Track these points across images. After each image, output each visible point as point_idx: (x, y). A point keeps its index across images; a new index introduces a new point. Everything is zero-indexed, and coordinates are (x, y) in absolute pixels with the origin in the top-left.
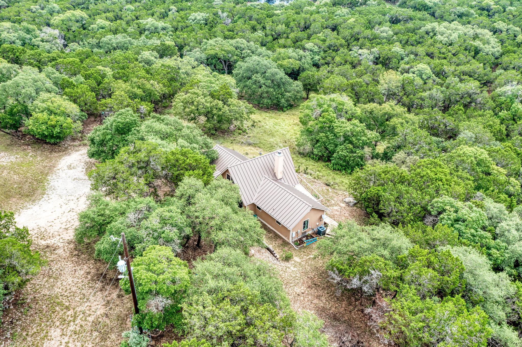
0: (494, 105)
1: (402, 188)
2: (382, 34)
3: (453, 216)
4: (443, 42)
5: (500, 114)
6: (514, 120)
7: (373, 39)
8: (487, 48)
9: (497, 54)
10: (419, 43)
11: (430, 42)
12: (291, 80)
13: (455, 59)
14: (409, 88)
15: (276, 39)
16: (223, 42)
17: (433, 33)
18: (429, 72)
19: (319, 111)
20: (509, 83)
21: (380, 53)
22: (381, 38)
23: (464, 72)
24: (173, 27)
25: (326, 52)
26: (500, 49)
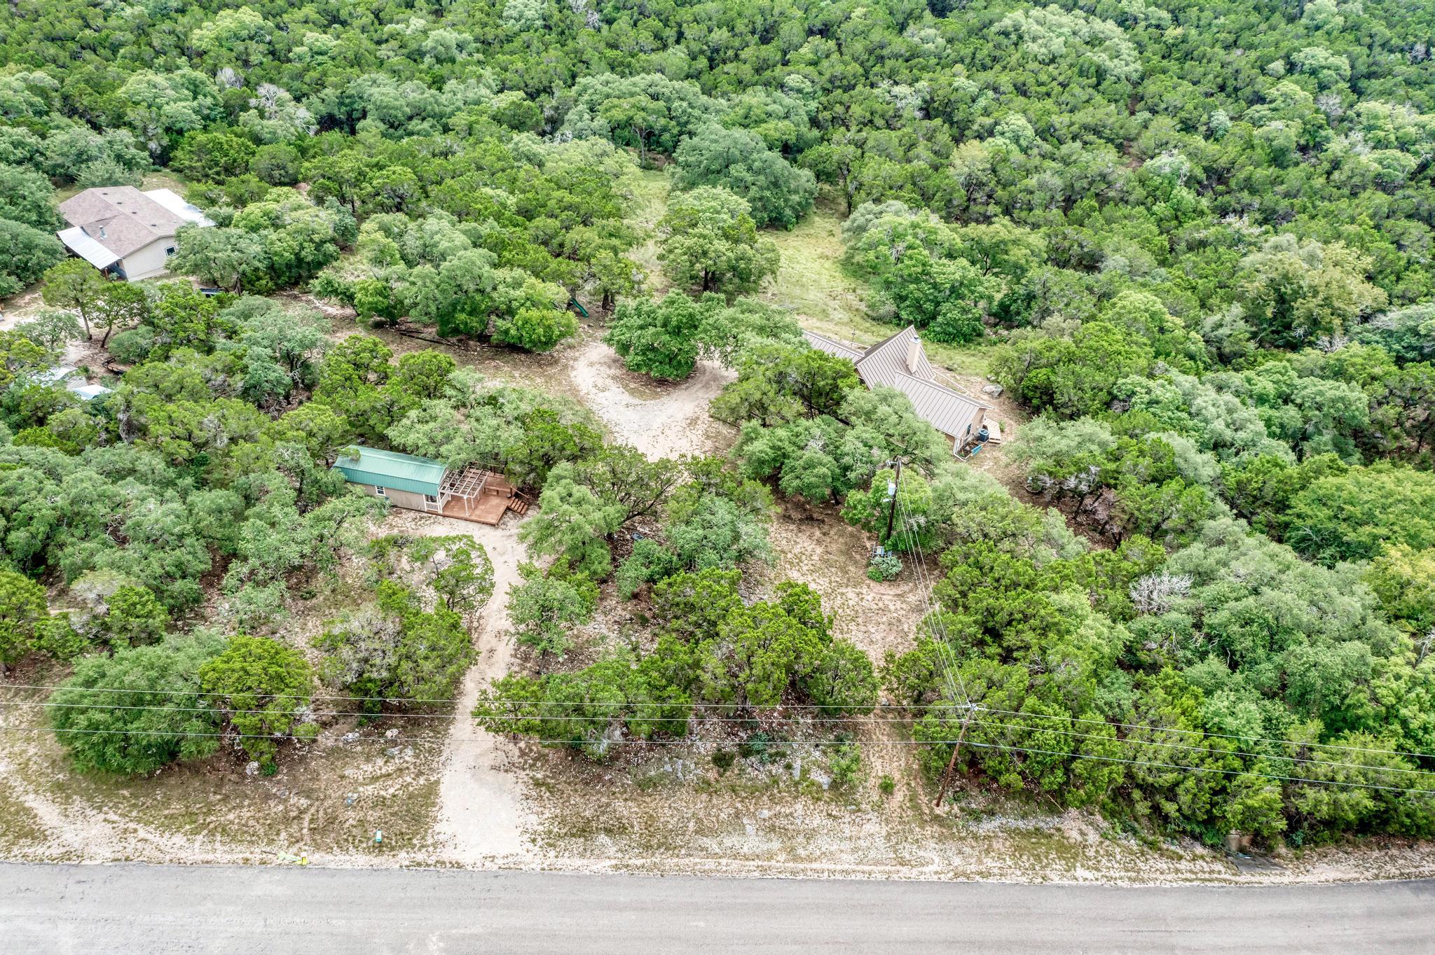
0: (1145, 193)
1: (1077, 368)
2: (926, 46)
3: (1146, 398)
4: (1040, 58)
5: (1155, 208)
6: (1177, 218)
7: (913, 57)
8: (1118, 67)
9: (1135, 76)
10: (995, 59)
11: (1015, 58)
12: (796, 170)
13: (1065, 97)
14: (1004, 172)
15: (711, 60)
16: (625, 84)
17: (1017, 36)
18: (1030, 132)
19: (901, 246)
20: (1163, 145)
21: (932, 92)
22: (925, 55)
23: (1086, 127)
24: (476, 40)
25: (827, 91)
26: (1138, 66)
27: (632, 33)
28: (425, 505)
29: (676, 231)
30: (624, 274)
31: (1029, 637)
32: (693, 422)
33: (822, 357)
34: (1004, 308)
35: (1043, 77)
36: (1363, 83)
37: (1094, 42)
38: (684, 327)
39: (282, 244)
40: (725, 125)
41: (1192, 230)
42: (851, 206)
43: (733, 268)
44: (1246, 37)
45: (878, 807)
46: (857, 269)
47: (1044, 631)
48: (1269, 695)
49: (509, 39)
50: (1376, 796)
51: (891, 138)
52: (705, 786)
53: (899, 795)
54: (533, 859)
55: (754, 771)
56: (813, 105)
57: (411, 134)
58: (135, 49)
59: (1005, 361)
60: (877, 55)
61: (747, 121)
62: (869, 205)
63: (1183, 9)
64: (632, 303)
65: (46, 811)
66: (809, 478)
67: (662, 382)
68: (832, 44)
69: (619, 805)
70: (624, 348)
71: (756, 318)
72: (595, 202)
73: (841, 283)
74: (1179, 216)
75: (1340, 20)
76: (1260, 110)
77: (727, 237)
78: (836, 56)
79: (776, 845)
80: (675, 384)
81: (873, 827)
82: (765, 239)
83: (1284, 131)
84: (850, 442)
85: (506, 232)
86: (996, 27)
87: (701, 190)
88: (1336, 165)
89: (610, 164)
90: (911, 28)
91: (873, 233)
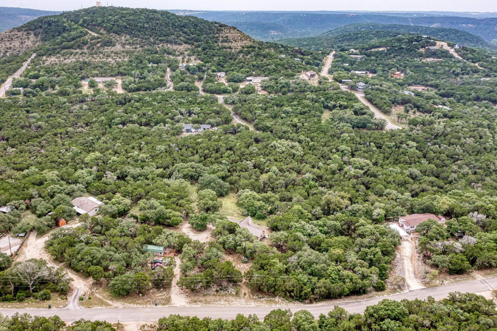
0: (303, 183)
1: (282, 222)
3: (295, 226)
4: (280, 152)
5: (305, 186)
7: (251, 154)
8: (298, 153)
9: (302, 155)
10: (270, 153)
11: (274, 153)
12: (225, 183)
13: (286, 161)
14: (272, 180)
15: (204, 157)
16: (185, 165)
17: (275, 147)
18: (277, 170)
19: (248, 199)
20: (307, 171)
21: (256, 162)
22: (254, 153)
23: (290, 168)
24: (150, 156)
25: (232, 164)
26: (302, 152)
27: (186, 152)
28: (160, 255)
29: (200, 199)
30: (191, 209)
31: (268, 267)
32: (207, 238)
33: (232, 223)
34: (271, 211)
35: (281, 157)
36: (355, 153)
37: (292, 147)
38: (204, 219)
39: (121, 207)
40: (209, 174)
41: (314, 191)
42: (238, 191)
43: (213, 207)
44: (328, 144)
45: (244, 297)
46: (239, 205)
47: (271, 266)
48: (310, 275)
49: (158, 155)
50: (327, 290)
51: (246, 174)
52: (214, 295)
53: (247, 296)
54: (188, 306)
55: (222, 293)
56: (229, 167)
57: (139, 180)
58: (72, 163)
59: (269, 222)
60: (243, 154)
61: (214, 172)
62: (242, 190)
63: (313, 138)
64: (194, 215)
65: (110, 302)
66: (230, 245)
67: (200, 231)
68: (232, 152)
69: (201, 298)
70: (192, 224)
71: (219, 216)
72: (182, 194)
73: (236, 208)
74: (311, 187)
75: (349, 138)
76: (330, 161)
77: (211, 200)
78: (233, 155)
79: (227, 303)
80: (203, 231)
81: (243, 300)
82: (219, 200)
83: (334, 166)
84: (237, 238)
85: (166, 202)
86: (270, 145)
87: (206, 190)
88: (346, 173)
89: (184, 185)
90: (250, 147)
91: (242, 197)
